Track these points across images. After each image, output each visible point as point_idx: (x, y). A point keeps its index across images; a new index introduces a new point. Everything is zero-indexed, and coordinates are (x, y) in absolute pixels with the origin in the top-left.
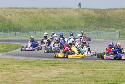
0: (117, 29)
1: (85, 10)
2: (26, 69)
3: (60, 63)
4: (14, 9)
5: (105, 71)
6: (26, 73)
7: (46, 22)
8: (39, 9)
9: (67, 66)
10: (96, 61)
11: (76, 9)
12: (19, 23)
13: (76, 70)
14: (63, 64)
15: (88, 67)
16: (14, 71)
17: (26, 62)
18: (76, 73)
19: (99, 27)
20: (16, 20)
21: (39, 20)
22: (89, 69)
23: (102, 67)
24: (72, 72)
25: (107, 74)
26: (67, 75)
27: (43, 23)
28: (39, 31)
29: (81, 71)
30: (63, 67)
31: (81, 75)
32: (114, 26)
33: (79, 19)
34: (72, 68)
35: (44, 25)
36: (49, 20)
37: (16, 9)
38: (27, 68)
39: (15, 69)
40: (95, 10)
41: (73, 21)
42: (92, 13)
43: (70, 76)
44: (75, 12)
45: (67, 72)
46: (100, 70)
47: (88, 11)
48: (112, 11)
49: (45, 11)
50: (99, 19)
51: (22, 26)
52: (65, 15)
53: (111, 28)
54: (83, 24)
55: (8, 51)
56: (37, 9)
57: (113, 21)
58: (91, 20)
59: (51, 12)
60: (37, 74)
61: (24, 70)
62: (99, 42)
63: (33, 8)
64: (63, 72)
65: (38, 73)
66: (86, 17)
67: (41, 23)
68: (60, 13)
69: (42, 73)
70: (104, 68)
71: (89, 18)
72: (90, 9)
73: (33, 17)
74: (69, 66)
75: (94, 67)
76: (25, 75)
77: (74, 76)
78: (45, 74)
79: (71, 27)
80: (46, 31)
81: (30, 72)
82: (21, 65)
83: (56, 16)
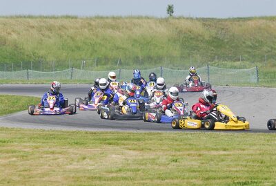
0: (253, 62)
1: (182, 21)
2: (53, 153)
3: (126, 139)
4: (24, 19)
5: (225, 155)
6: (52, 161)
7: (95, 48)
8: (82, 19)
9: (142, 144)
11: (162, 19)
12: (36, 51)
13: (161, 153)
14: (133, 140)
15: (188, 147)
16: (24, 157)
17: (52, 137)
18: (163, 160)
19: (213, 59)
20: (28, 43)
21: (80, 44)
22: (190, 152)
23: (218, 147)
24: (154, 159)
25: (231, 163)
26: (143, 165)
27: (88, 50)
28: (80, 68)
29: (174, 156)
30: (134, 147)
31: (172, 166)
32: (246, 56)
33: (169, 40)
34: (152, 149)
35: (91, 55)
36: (102, 42)
37: (30, 20)
38: (54, 149)
39: (28, 152)
40: (204, 20)
41: (157, 46)
42: (199, 28)
43: (149, 166)
44: (159, 27)
45: (141, 158)
46: (214, 153)
47: (189, 24)
48: (241, 23)
49: (93, 23)
50: (213, 42)
51: (42, 57)
52: (137, 32)
53: (239, 60)
54: (176, 52)
55: (11, 112)
56: (76, 18)
57: (244, 45)
58: (194, 42)
59: (106, 26)
60: (75, 163)
61: (47, 154)
63: (68, 17)
64: (134, 158)
65: (78, 162)
66: (185, 37)
67: (84, 50)
68: (127, 28)
69: (88, 160)
70: (225, 150)
71: (191, 38)
72: (192, 19)
73: (68, 36)
75: (202, 146)
76: (49, 165)
77: (157, 167)
78: (93, 163)
79: (152, 59)
80: (96, 68)
81: (61, 159)
82: (40, 144)
83: (117, 34)
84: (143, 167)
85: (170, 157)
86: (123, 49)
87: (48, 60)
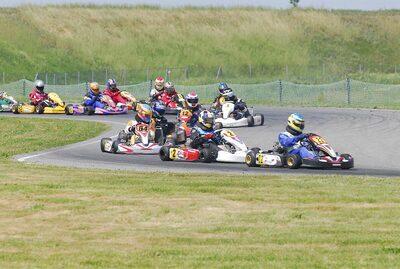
1: (312, 15)
2: (122, 203)
5: (371, 209)
6: (120, 215)
7: (185, 52)
10: (344, 176)
11: (282, 11)
12: (99, 56)
14: (238, 186)
16: (80, 209)
17: (121, 180)
18: (281, 215)
19: (356, 69)
20: (88, 42)
21: (163, 47)
22: (321, 204)
23: (362, 197)
24: (267, 214)
26: (252, 221)
27: (174, 55)
29: (297, 209)
30: (239, 196)
31: (295, 224)
33: (292, 42)
34: (265, 199)
35: (179, 61)
36: (196, 44)
39: (86, 202)
42: (335, 25)
43: (261, 224)
45: (249, 212)
46: (355, 205)
50: (356, 44)
51: (108, 65)
52: (245, 30)
54: (302, 58)
55: (62, 144)
56: (158, 8)
58: (330, 45)
60: (153, 219)
61: (114, 204)
62: (355, 118)
64: (239, 211)
65: (158, 216)
66: (315, 38)
69: (172, 215)
70: (371, 201)
71: (324, 40)
72: (326, 11)
73: (146, 35)
74: (255, 192)
76: (117, 221)
77: (272, 225)
78: (180, 218)
79: (267, 68)
80: (186, 81)
81: (134, 212)
82: (104, 190)
83: (217, 32)
84: (253, 225)
85: (292, 212)
86: (225, 53)
87: (116, 69)
